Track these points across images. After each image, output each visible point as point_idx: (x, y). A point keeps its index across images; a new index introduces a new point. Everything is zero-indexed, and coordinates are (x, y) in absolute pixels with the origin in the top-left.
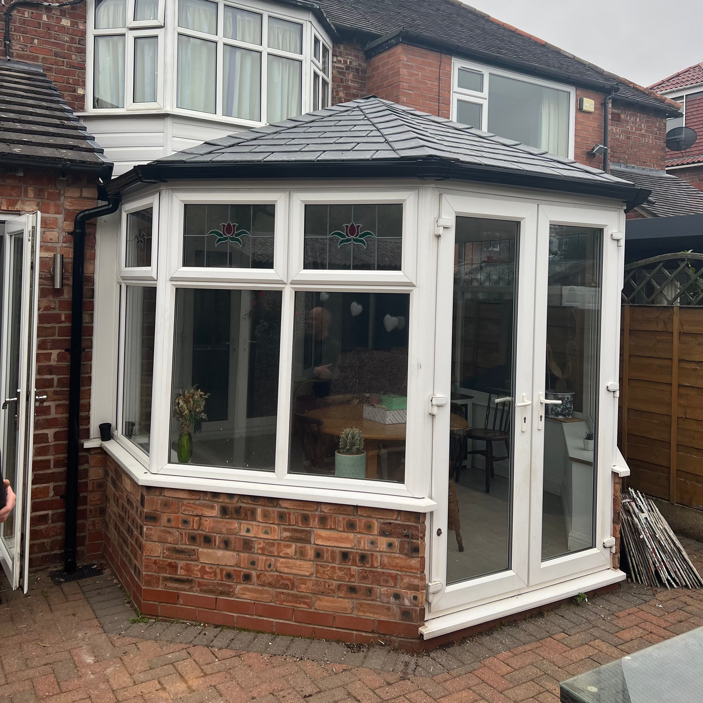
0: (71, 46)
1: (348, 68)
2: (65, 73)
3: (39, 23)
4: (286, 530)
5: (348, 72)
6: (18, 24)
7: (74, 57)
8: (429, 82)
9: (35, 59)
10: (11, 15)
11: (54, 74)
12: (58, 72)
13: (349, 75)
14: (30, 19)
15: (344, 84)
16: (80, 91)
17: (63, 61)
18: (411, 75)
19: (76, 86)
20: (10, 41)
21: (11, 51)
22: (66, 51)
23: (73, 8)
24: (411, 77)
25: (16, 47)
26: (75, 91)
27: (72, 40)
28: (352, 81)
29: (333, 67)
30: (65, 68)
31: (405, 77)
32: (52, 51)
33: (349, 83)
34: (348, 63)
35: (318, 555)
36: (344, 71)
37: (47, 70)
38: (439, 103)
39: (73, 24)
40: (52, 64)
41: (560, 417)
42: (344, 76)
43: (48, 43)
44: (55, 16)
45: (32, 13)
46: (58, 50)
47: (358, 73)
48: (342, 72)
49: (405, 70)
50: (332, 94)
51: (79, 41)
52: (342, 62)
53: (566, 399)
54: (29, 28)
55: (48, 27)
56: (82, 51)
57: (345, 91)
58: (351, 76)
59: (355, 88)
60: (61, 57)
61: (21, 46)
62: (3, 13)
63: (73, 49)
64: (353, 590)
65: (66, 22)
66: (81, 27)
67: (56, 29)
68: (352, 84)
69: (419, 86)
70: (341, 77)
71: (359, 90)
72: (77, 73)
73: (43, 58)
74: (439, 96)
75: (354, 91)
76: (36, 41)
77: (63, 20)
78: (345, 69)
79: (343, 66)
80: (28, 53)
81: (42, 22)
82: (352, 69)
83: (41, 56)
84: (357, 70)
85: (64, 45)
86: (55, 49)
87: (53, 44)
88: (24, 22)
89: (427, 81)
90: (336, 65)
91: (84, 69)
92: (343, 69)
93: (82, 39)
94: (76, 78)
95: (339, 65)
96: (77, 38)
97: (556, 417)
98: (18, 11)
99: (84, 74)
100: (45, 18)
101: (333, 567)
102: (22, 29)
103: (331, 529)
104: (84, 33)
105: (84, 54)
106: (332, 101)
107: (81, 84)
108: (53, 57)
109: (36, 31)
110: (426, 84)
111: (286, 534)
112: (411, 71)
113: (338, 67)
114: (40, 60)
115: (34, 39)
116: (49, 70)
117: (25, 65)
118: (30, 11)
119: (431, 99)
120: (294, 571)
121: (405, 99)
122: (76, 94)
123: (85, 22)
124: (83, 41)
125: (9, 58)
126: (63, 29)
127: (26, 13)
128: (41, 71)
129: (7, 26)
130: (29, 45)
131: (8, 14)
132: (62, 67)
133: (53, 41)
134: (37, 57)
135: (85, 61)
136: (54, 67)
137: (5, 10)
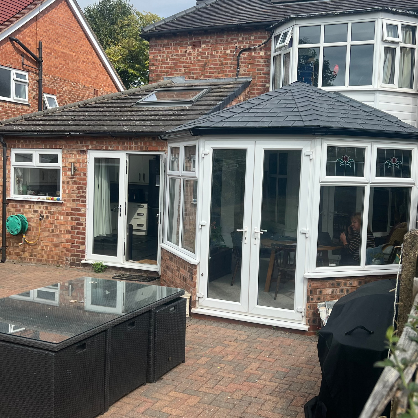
0: (264, 64)
2: (261, 78)
3: (251, 57)
6: (243, 60)
7: (265, 69)
9: (249, 74)
10: (240, 57)
11: (257, 80)
12: (259, 78)
14: (247, 56)
16: (267, 85)
17: (261, 73)
19: (266, 83)
20: (239, 69)
21: (239, 73)
22: (262, 67)
23: (265, 46)
25: (242, 70)
26: (265, 86)
27: (265, 61)
30: (261, 75)
32: (256, 69)
39: (266, 53)
43: (254, 66)
44: (258, 52)
46: (259, 68)
54: (247, 60)
55: (255, 58)
56: (269, 65)
60: (259, 71)
61: (244, 70)
63: (265, 66)
65: (262, 53)
66: (269, 54)
67: (258, 58)
72: (267, 77)
76: (249, 66)
77: (261, 53)
80: (246, 72)
83: (251, 72)
85: (261, 64)
87: (257, 65)
88: (245, 58)
94: (266, 79)
96: (267, 59)
99: (269, 76)
100: (253, 54)
102: (244, 62)
104: (270, 56)
105: (269, 67)
107: (268, 81)
108: (257, 72)
109: (249, 61)
114: (251, 74)
115: (249, 65)
116: (254, 78)
117: (244, 78)
118: (248, 53)
123: (271, 51)
124: (269, 61)
125: (236, 77)
126: (261, 57)
127: (246, 54)
128: (251, 80)
129: (238, 62)
130: (247, 69)
131: (239, 57)
132: (260, 75)
133: (257, 64)
134: (250, 73)
135: (270, 70)
136: (257, 76)
137: (238, 55)
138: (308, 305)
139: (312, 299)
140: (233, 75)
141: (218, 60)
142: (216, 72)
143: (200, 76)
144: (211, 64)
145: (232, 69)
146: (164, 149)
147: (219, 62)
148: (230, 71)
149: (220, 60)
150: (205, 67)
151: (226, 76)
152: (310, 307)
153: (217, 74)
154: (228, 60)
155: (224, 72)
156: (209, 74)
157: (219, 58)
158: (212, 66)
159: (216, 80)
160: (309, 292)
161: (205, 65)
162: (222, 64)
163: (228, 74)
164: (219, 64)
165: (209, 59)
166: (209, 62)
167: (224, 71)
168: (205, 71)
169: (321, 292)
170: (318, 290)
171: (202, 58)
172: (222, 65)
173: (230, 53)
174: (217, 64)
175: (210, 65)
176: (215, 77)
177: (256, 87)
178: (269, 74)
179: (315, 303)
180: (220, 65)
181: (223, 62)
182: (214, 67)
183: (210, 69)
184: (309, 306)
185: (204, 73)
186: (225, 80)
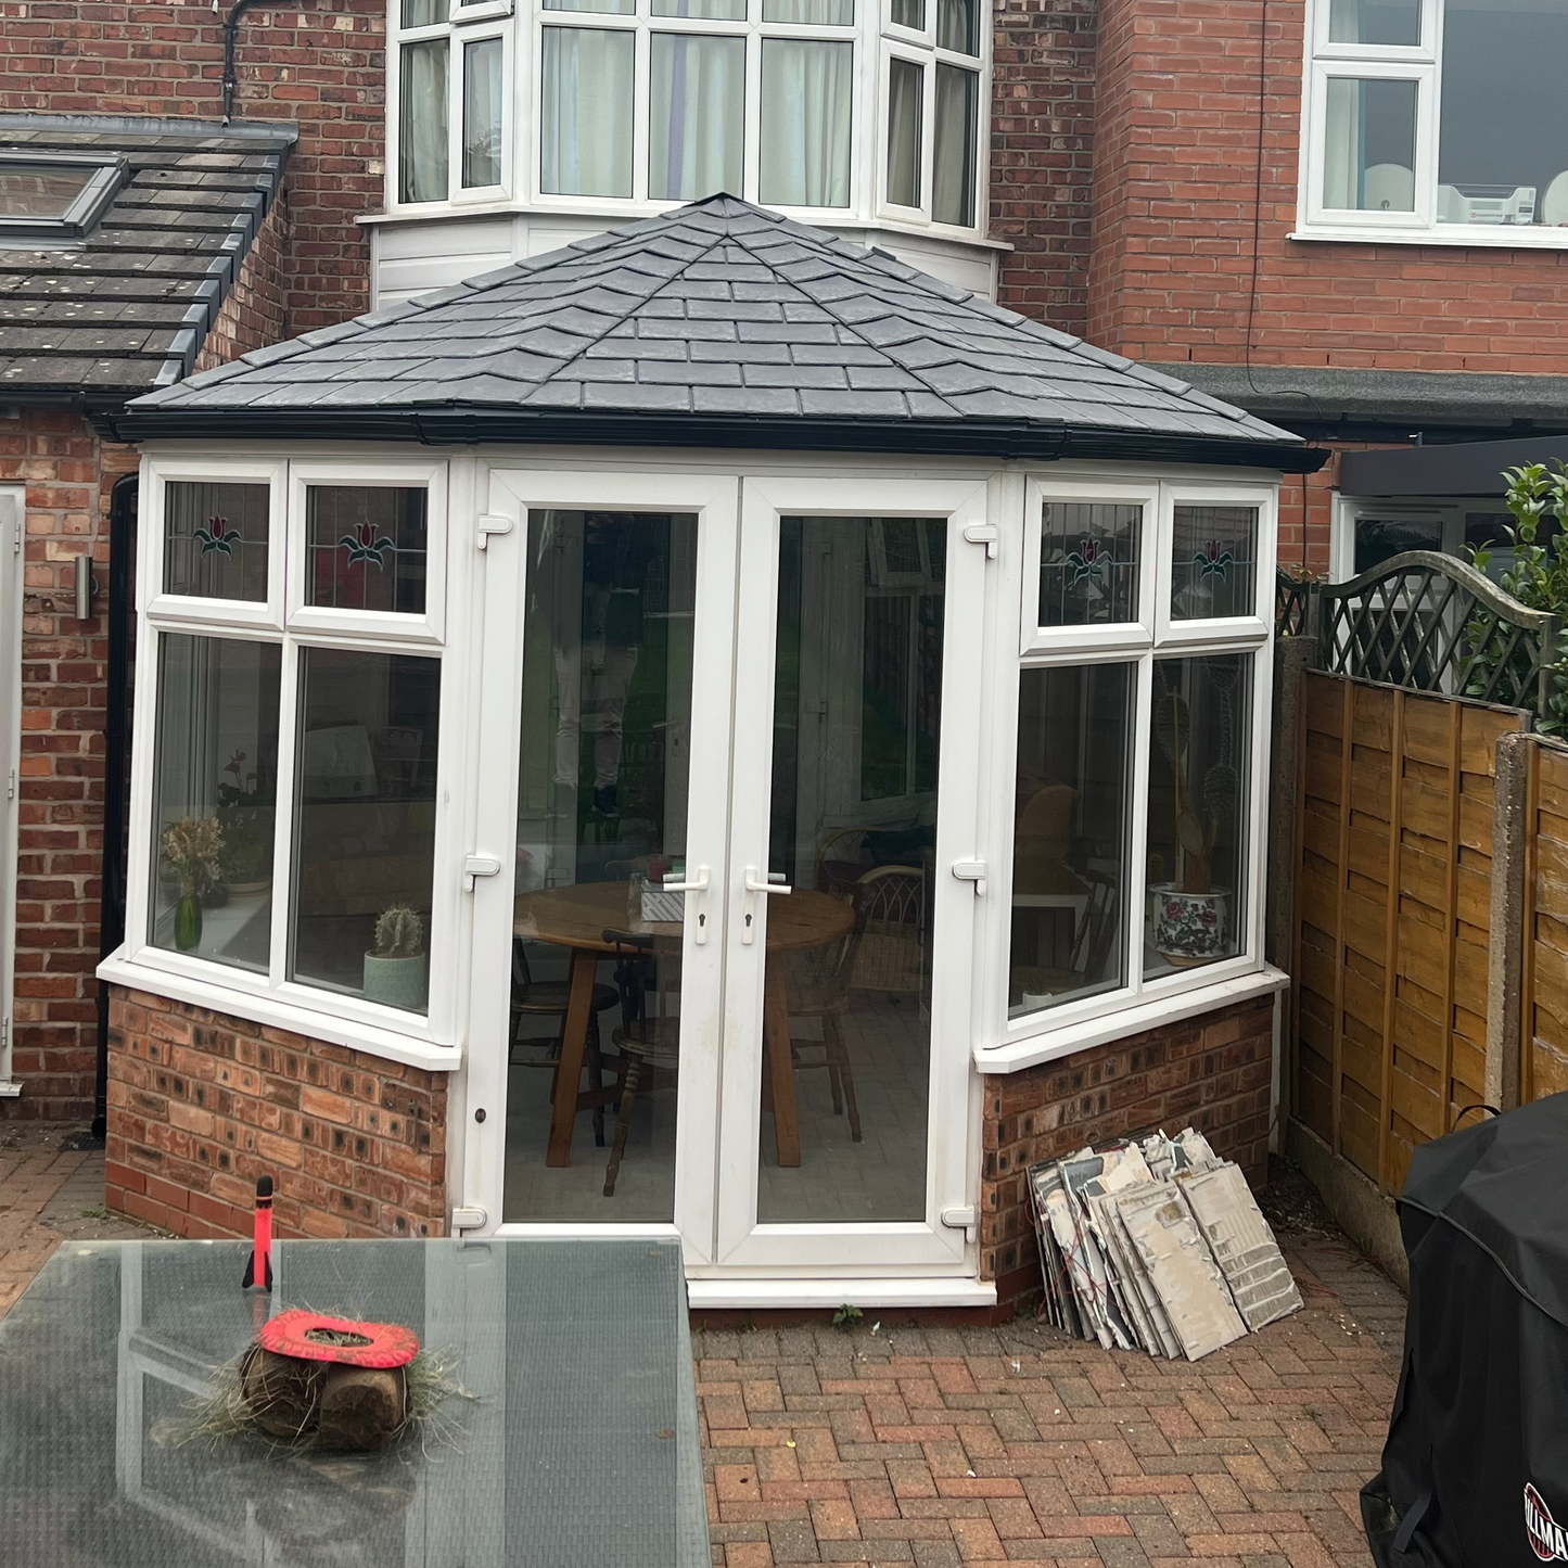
0: (355, 73)
1: (1040, 21)
2: (344, 132)
3: (292, 34)
4: (269, 1081)
5: (1041, 30)
6: (250, 44)
7: (360, 95)
8: (1230, 42)
9: (284, 111)
10: (236, 28)
11: (321, 138)
12: (331, 132)
13: (1044, 38)
14: (273, 28)
15: (1030, 64)
16: (374, 169)
17: (340, 108)
18: (1167, 30)
19: (365, 159)
20: (234, 82)
21: (236, 101)
22: (345, 86)
24: (1169, 36)
25: (247, 92)
26: (363, 169)
27: (358, 60)
28: (1051, 53)
29: (997, 26)
30: (342, 121)
31: (1151, 39)
32: (316, 89)
33: (1044, 59)
34: (1042, 8)
35: (307, 1132)
36: (1030, 29)
37: (307, 131)
38: (1262, 95)
39: (359, 24)
40: (318, 118)
41: (1178, 952)
42: (1028, 44)
43: (305, 74)
44: (323, 15)
45: (278, 15)
46: (330, 85)
47: (1072, 30)
48: (1022, 33)
49: (1150, 22)
50: (994, 94)
51: (371, 60)
52: (1024, 8)
53: (1190, 909)
54: (270, 47)
55: (309, 40)
56: (379, 81)
57: (1029, 83)
58: (1048, 41)
59: (1058, 72)
60: (334, 100)
61: (256, 89)
62: (221, 26)
63: (360, 79)
64: (347, 1201)
65: (344, 24)
66: (375, 28)
67: (325, 41)
68: (1053, 61)
69: (1197, 57)
70: (1021, 47)
71: (1072, 74)
72: (368, 129)
73: (299, 107)
74: (1262, 76)
75: (1057, 78)
76: (285, 73)
77: (339, 19)
78: (1031, 25)
79: (1027, 19)
80: (270, 100)
81: (296, 30)
82: (1053, 20)
83: (295, 104)
84: (1068, 22)
85: (342, 72)
86: (322, 85)
87: (320, 74)
88: (261, 37)
89: (1222, 41)
90: (1005, 18)
91: (382, 118)
92: (1025, 25)
93: (378, 55)
94: (366, 140)
95: (1015, 18)
96: (367, 53)
97: (1167, 952)
98: (251, 18)
99: (383, 128)
100: (302, 21)
101: (324, 1157)
102: (258, 52)
103: (321, 1087)
104: (382, 40)
105: (381, 87)
106: (993, 111)
107: (377, 152)
108: (320, 102)
109: (285, 52)
110: (1220, 48)
111: (270, 1089)
112: (1171, 20)
113: (1008, 24)
114: (294, 113)
115: (281, 69)
116: (311, 130)
117: (263, 128)
118: (274, 12)
119: (1235, 87)
120: (278, 1158)
121: (1150, 98)
122: (366, 175)
123: (384, 16)
124: (379, 59)
125: (226, 120)
126: (339, 39)
127: (266, 18)
128: (295, 136)
129: (230, 50)
130: (272, 84)
131: (232, 25)
132: (337, 121)
133: (319, 67)
134: (288, 107)
135: (383, 102)
136: (321, 122)
137: (225, 21)
138: (992, 1192)
139: (1004, 1163)
140: (205, 108)
141: (122, 32)
142: (113, 84)
143: (32, 100)
144: (89, 47)
145: (197, 78)
146: (20, 473)
147: (131, 42)
148: (183, 89)
149: (134, 33)
150: (56, 58)
151: (166, 106)
152: (996, 1199)
153: (118, 97)
154: (175, 35)
155: (154, 89)
156: (78, 94)
157: (127, 23)
158: (93, 57)
159: (116, 124)
160: (996, 1132)
161: (58, 48)
162: (145, 52)
163: (176, 98)
164: (130, 50)
165: (79, 20)
166: (74, 35)
167: (155, 83)
168: (56, 74)
169: (1029, 1124)
170: (1021, 1119)
171: (39, 13)
172: (143, 56)
173: (186, 4)
174: (120, 51)
175: (81, 47)
176: (110, 106)
177: (318, 173)
178: (381, 117)
179: (1011, 1179)
180: (134, 55)
181: (149, 40)
182: (104, 60)
183: (84, 67)
184: (993, 1196)
185: (50, 86)
186: (164, 127)
